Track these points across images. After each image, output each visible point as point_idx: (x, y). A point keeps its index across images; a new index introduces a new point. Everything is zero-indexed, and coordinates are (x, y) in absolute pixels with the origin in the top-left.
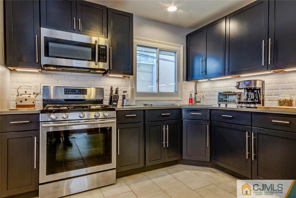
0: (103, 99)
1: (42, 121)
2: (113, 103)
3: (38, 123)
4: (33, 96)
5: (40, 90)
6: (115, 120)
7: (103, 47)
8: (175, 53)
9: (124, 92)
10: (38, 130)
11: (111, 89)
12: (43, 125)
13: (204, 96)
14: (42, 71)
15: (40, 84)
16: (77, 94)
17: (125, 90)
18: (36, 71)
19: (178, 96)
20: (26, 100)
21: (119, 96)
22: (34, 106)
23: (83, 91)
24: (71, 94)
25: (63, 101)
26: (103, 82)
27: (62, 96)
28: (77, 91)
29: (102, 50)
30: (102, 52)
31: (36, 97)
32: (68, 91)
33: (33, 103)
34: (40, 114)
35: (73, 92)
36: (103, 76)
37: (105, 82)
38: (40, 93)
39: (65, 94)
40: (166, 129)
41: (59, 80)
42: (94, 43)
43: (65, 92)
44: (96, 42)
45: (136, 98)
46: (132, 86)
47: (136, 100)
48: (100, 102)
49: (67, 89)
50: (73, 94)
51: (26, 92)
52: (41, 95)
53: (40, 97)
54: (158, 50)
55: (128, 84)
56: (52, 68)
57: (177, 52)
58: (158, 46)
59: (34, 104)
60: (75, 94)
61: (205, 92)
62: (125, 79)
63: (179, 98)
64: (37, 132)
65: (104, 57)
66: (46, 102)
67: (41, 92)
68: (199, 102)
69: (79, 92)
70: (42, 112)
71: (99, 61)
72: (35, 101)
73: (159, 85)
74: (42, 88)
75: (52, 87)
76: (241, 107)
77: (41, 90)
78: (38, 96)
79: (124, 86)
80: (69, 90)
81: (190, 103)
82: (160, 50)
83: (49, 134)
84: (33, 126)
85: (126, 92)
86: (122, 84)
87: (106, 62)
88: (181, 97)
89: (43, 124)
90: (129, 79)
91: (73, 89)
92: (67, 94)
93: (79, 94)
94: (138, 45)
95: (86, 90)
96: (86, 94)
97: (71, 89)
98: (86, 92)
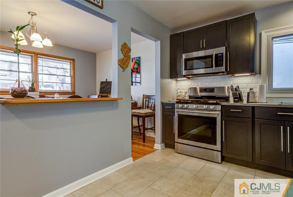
0: (229, 96)
2: (235, 100)
4: (183, 94)
5: (188, 90)
7: (220, 55)
9: (250, 89)
16: (208, 92)
17: (252, 88)
20: (179, 96)
23: (212, 90)
24: (204, 92)
29: (219, 57)
30: (219, 59)
33: (183, 98)
34: (176, 104)
37: (234, 81)
42: (213, 54)
46: (262, 83)
49: (201, 89)
50: (205, 92)
51: (181, 91)
55: (259, 81)
62: (255, 77)
65: (221, 62)
66: (190, 97)
70: (177, 102)
71: (216, 67)
75: (198, 88)
79: (254, 84)
83: (179, 116)
86: (252, 81)
87: (223, 66)
91: (205, 89)
92: (201, 92)
93: (209, 92)
94: (273, 38)
95: (214, 88)
96: (214, 92)
97: (204, 89)
98: (214, 90)
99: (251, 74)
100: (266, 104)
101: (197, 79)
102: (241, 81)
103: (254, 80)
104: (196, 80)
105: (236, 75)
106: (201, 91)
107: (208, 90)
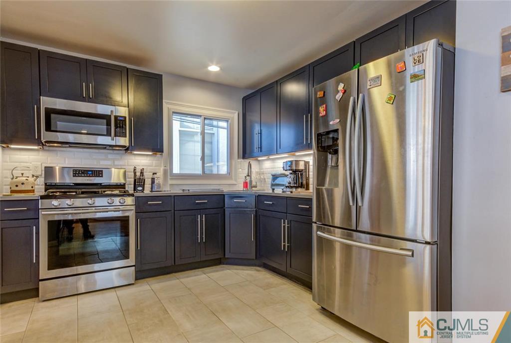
0: (125, 183)
1: (42, 208)
2: (138, 188)
3: (37, 210)
4: (31, 179)
5: (40, 172)
6: (133, 208)
7: (122, 119)
8: (227, 121)
9: (153, 174)
10: (37, 219)
11: (135, 170)
12: (43, 213)
13: (265, 179)
14: (43, 147)
15: (41, 164)
16: (90, 176)
17: (155, 172)
18: (36, 147)
19: (231, 178)
20: (23, 184)
21: (146, 180)
22: (33, 191)
23: (98, 173)
24: (82, 176)
25: (71, 185)
26: (126, 161)
27: (70, 180)
28: (89, 173)
29: (120, 122)
30: (120, 125)
31: (35, 181)
32: (77, 172)
33: (32, 187)
34: (40, 200)
35: (84, 174)
36: (126, 153)
37: (130, 161)
38: (41, 175)
39: (74, 176)
40: (201, 220)
41: (67, 159)
42: (110, 114)
43: (73, 173)
44: (112, 111)
45: (170, 182)
46: (165, 167)
47: (170, 185)
48: (122, 186)
49: (76, 170)
50: (84, 176)
51: (22, 174)
52: (42, 178)
53: (41, 181)
54: (203, 117)
55: (161, 163)
56: (56, 145)
57: (230, 121)
58: (202, 113)
59: (33, 189)
60: (87, 176)
61: (266, 174)
62: (156, 158)
63: (234, 182)
64: (37, 220)
66: (48, 187)
67: (42, 173)
68: (254, 187)
69: (92, 174)
70: (42, 197)
71: (116, 136)
72: (35, 185)
73: (205, 165)
74: (43, 169)
75: (57, 168)
76: (291, 192)
77: (42, 171)
78: (38, 179)
79: (155, 166)
80: (79, 172)
81: (244, 187)
82: (205, 118)
83: (51, 223)
84: (31, 215)
85: (156, 174)
86: (153, 163)
87: (126, 137)
88: (236, 180)
89: (43, 211)
90: (162, 157)
91: (84, 170)
92: (76, 176)
93: (92, 176)
94: (173, 112)
95: (102, 171)
96: (102, 176)
97: (82, 170)
98: (102, 174)
99: (154, 154)
100: (169, 192)
101: (60, 151)
102: (139, 161)
103: (154, 162)
104: (59, 153)
105: (135, 153)
106: (76, 173)
107: (91, 173)
